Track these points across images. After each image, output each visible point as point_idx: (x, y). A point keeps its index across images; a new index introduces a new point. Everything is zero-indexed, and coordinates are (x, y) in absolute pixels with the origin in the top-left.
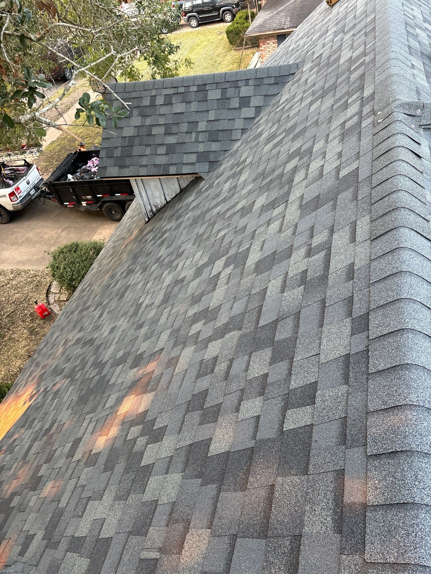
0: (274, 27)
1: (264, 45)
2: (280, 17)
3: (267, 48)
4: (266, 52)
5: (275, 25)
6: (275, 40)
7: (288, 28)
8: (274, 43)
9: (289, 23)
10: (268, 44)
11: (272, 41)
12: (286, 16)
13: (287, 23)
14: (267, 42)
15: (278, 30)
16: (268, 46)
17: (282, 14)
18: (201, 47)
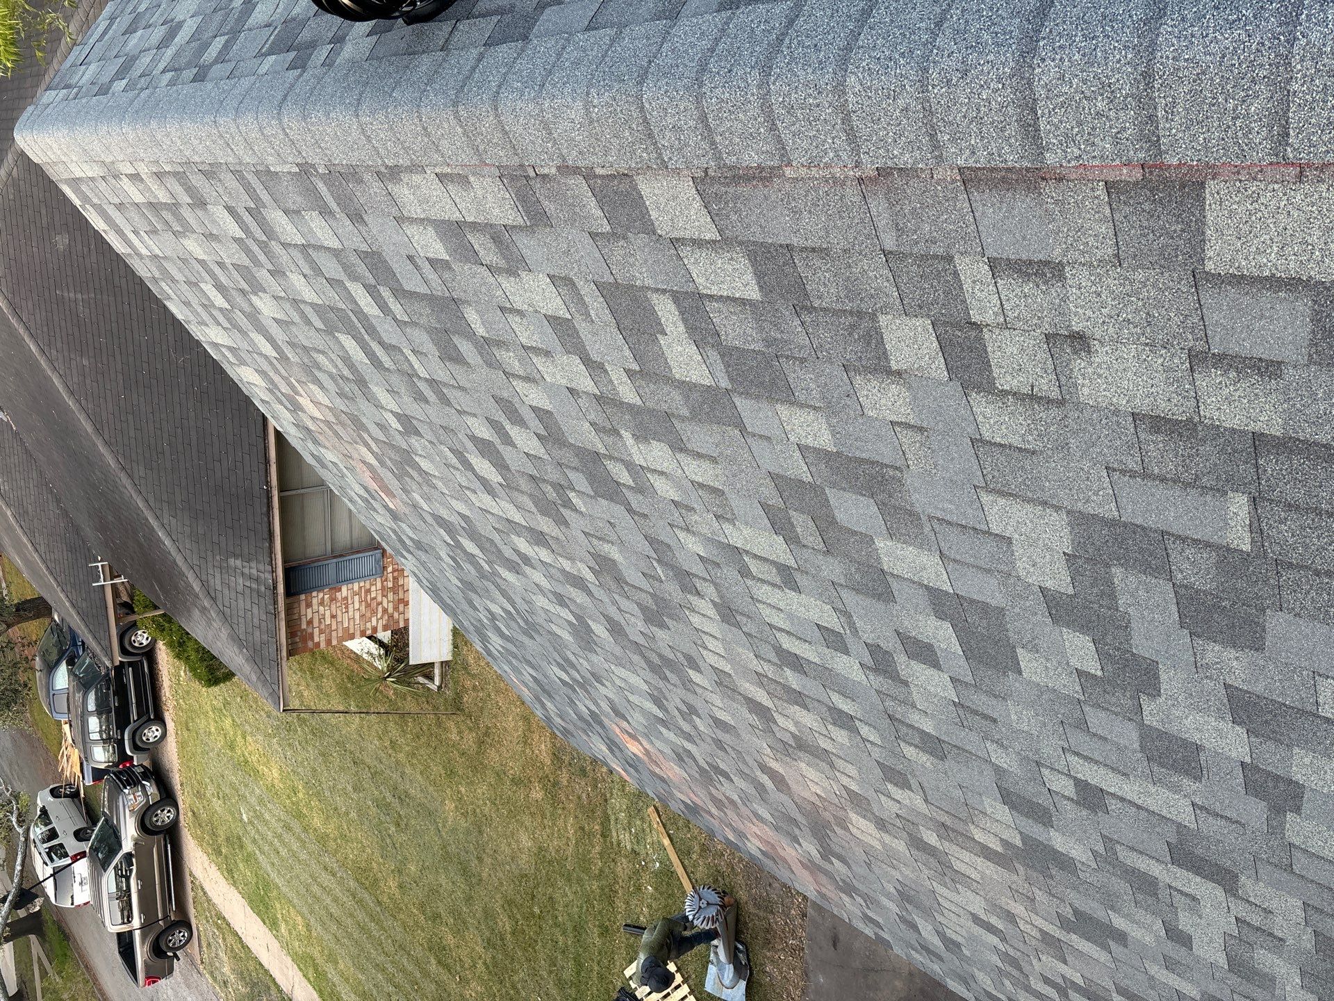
0: (264, 617)
1: (312, 634)
2: (226, 592)
3: (323, 627)
4: (334, 627)
5: (255, 611)
6: (299, 601)
7: (273, 571)
8: (309, 605)
9: (253, 564)
10: (310, 622)
11: (303, 612)
12: (225, 569)
13: (254, 571)
14: (304, 626)
15: (275, 602)
16: (316, 623)
17: (216, 582)
18: (239, 739)
